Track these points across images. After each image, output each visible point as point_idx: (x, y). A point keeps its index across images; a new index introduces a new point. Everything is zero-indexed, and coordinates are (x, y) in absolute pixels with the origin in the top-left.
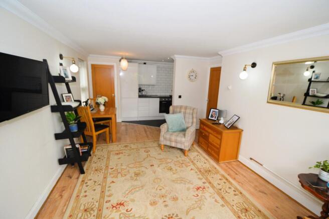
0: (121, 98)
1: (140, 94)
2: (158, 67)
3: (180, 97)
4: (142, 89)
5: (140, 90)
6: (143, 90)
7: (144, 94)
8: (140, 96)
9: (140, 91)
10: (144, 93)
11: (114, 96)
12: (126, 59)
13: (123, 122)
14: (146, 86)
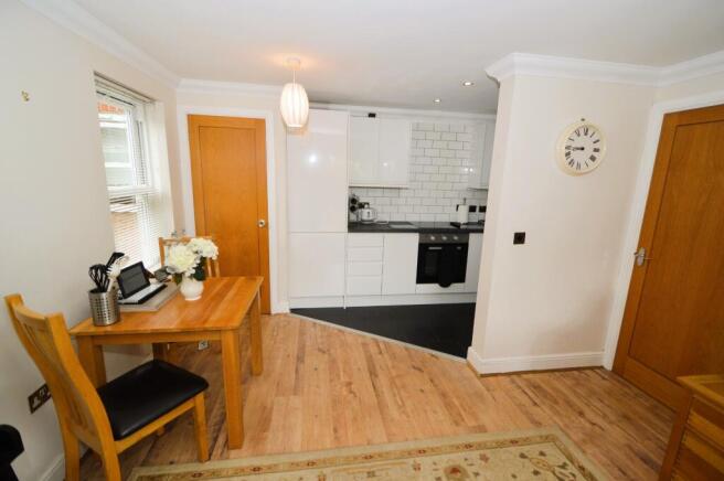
0: (288, 233)
1: (353, 218)
2: (416, 129)
3: (519, 238)
4: (362, 200)
5: (354, 204)
6: (362, 206)
7: (365, 217)
8: (354, 227)
9: (352, 209)
10: (365, 215)
11: (266, 226)
12: (299, 81)
13: (294, 311)
14: (371, 193)
